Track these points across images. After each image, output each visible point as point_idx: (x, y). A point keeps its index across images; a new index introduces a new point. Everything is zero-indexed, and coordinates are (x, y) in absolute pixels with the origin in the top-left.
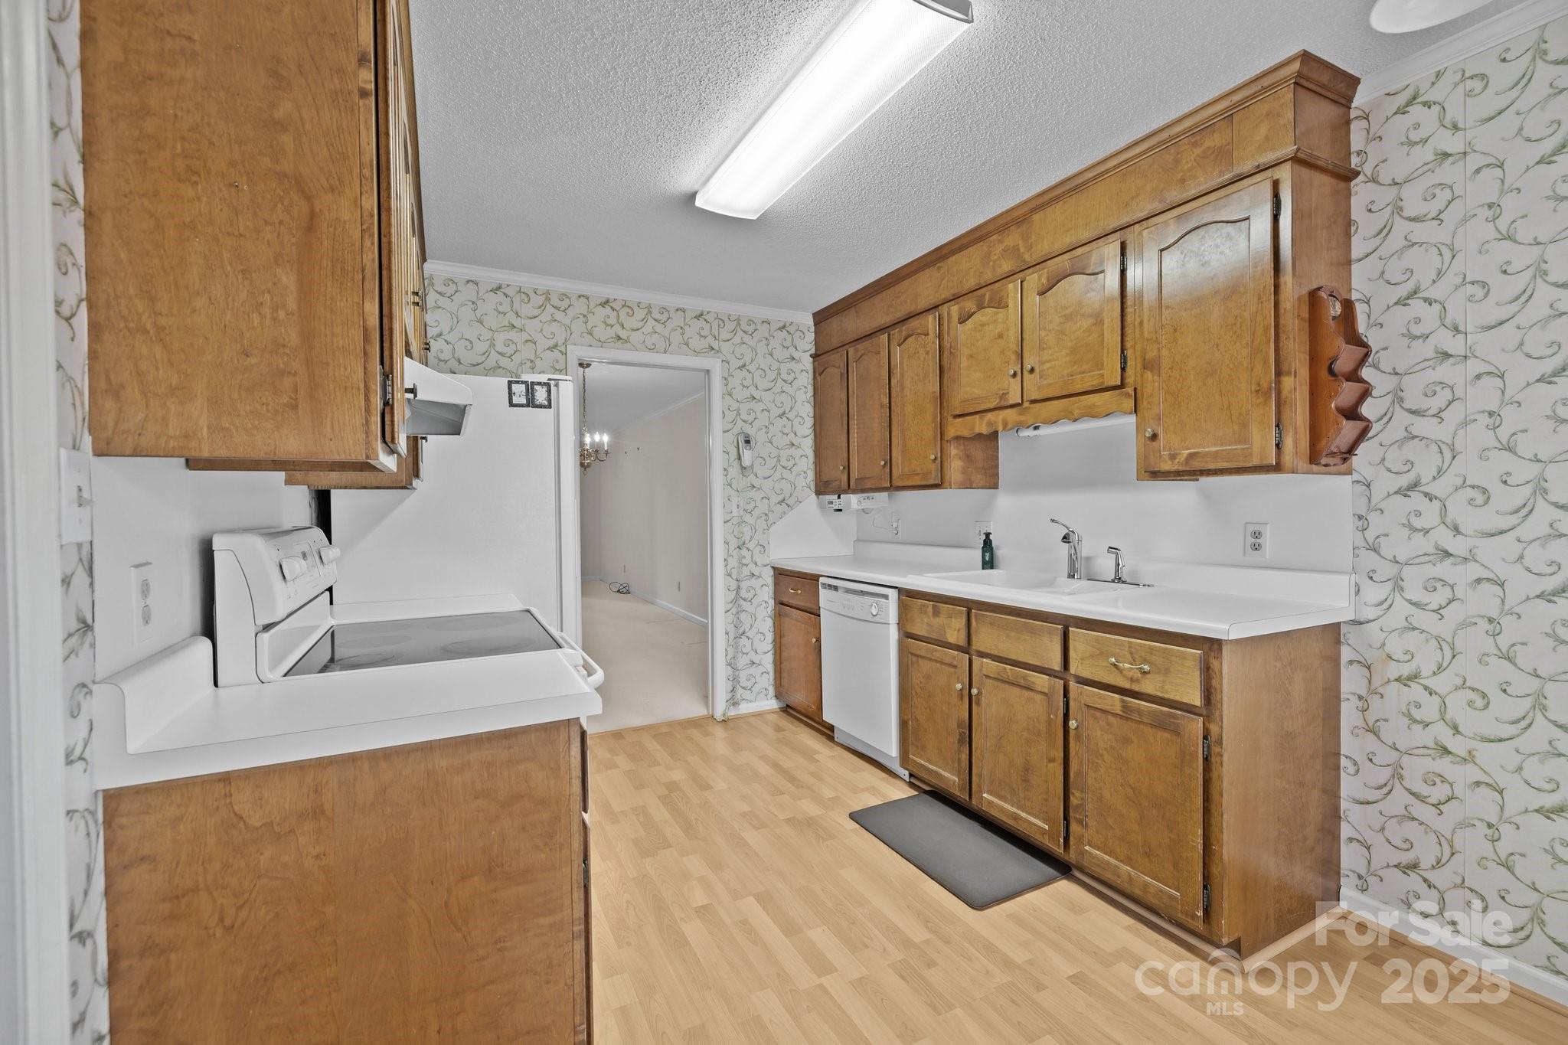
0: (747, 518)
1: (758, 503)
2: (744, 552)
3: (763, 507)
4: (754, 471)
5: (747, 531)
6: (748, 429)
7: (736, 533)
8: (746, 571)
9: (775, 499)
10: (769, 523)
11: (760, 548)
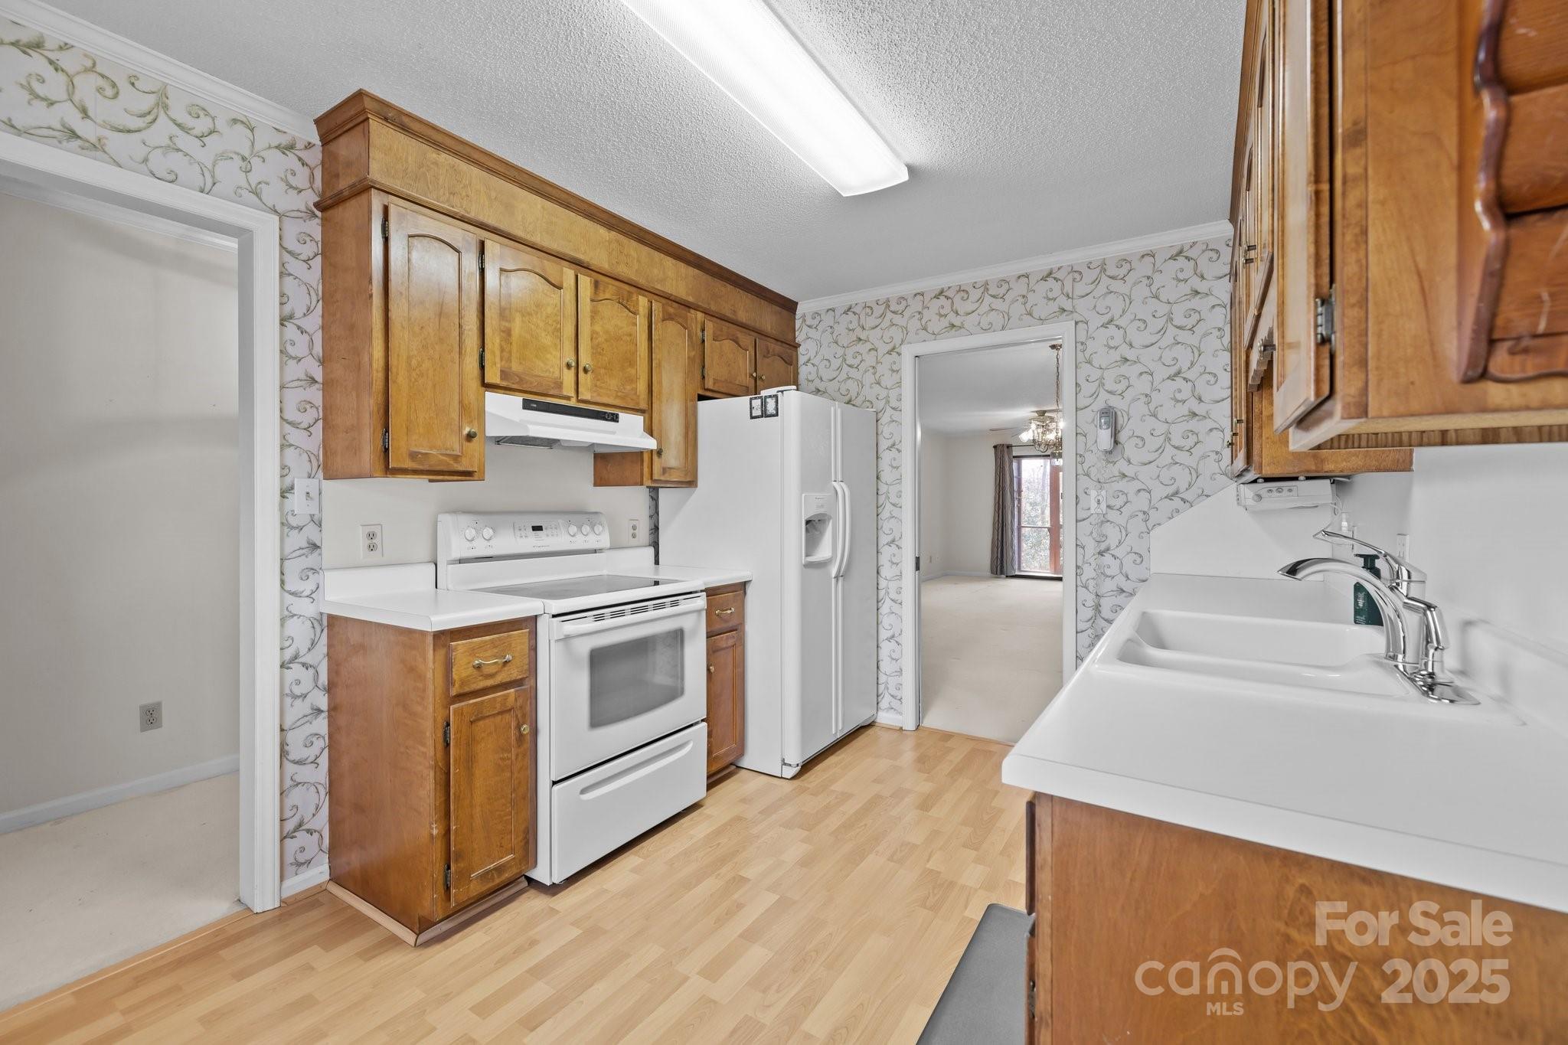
0: (1112, 515)
1: (1131, 497)
2: (1107, 559)
3: (1141, 502)
4: (1125, 456)
5: (1113, 535)
6: (1115, 402)
7: (1095, 535)
8: (1109, 585)
9: (1159, 492)
10: (1150, 524)
11: (1133, 556)
